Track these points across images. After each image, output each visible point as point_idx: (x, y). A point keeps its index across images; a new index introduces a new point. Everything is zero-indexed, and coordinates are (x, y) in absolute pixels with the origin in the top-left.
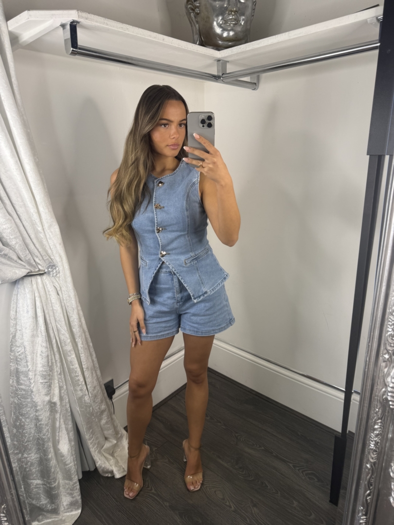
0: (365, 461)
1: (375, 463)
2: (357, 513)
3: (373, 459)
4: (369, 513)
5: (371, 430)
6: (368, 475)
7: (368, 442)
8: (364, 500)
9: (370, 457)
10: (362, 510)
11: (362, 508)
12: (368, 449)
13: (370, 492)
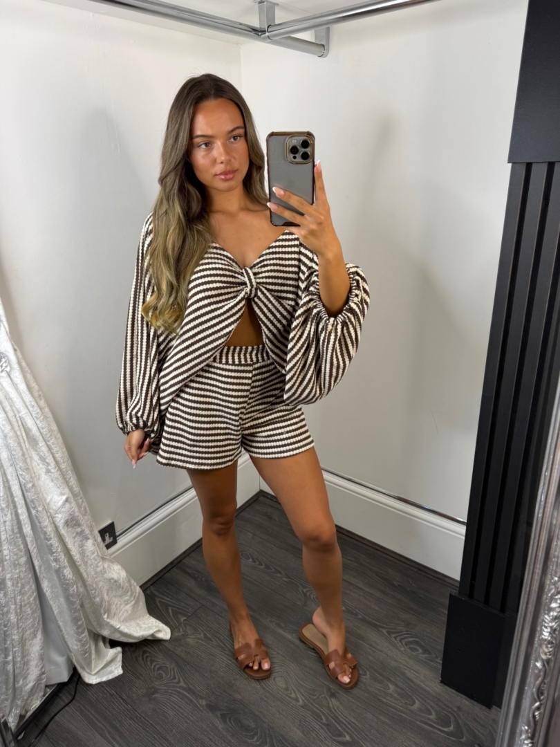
0: (533, 657)
1: (548, 661)
2: (518, 735)
3: (546, 654)
4: (537, 735)
5: (545, 610)
6: (537, 679)
7: (539, 629)
8: (531, 716)
9: (541, 651)
10: (527, 731)
11: (526, 728)
12: (539, 639)
13: (541, 704)
